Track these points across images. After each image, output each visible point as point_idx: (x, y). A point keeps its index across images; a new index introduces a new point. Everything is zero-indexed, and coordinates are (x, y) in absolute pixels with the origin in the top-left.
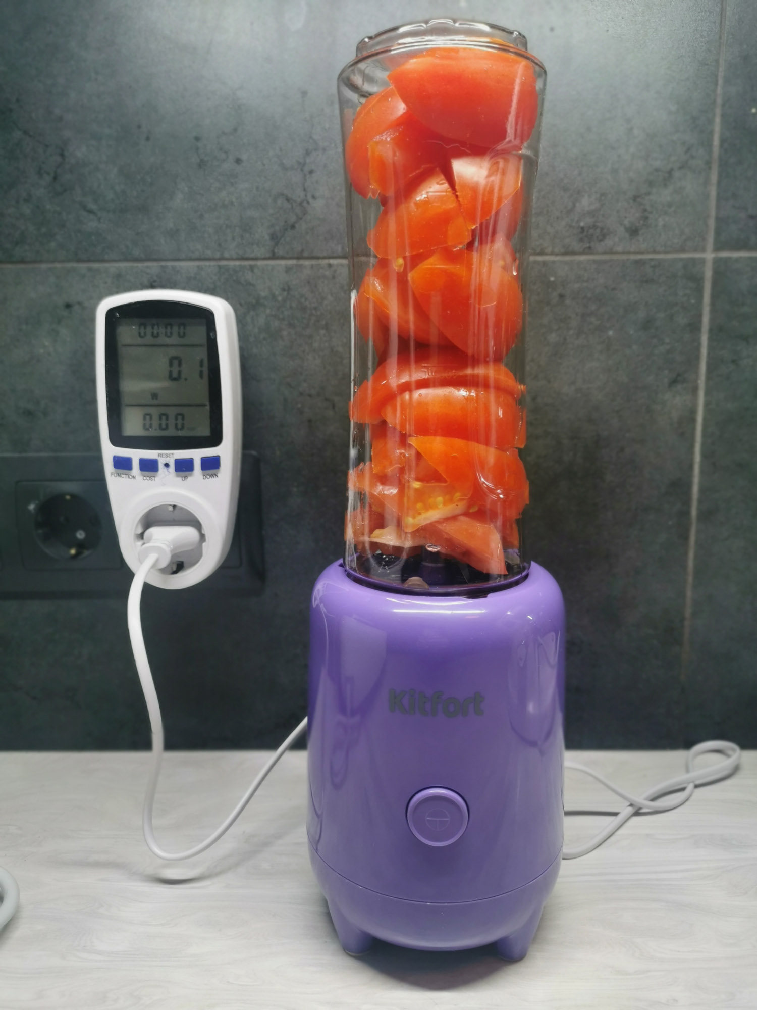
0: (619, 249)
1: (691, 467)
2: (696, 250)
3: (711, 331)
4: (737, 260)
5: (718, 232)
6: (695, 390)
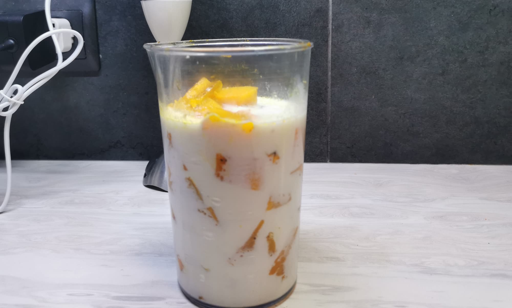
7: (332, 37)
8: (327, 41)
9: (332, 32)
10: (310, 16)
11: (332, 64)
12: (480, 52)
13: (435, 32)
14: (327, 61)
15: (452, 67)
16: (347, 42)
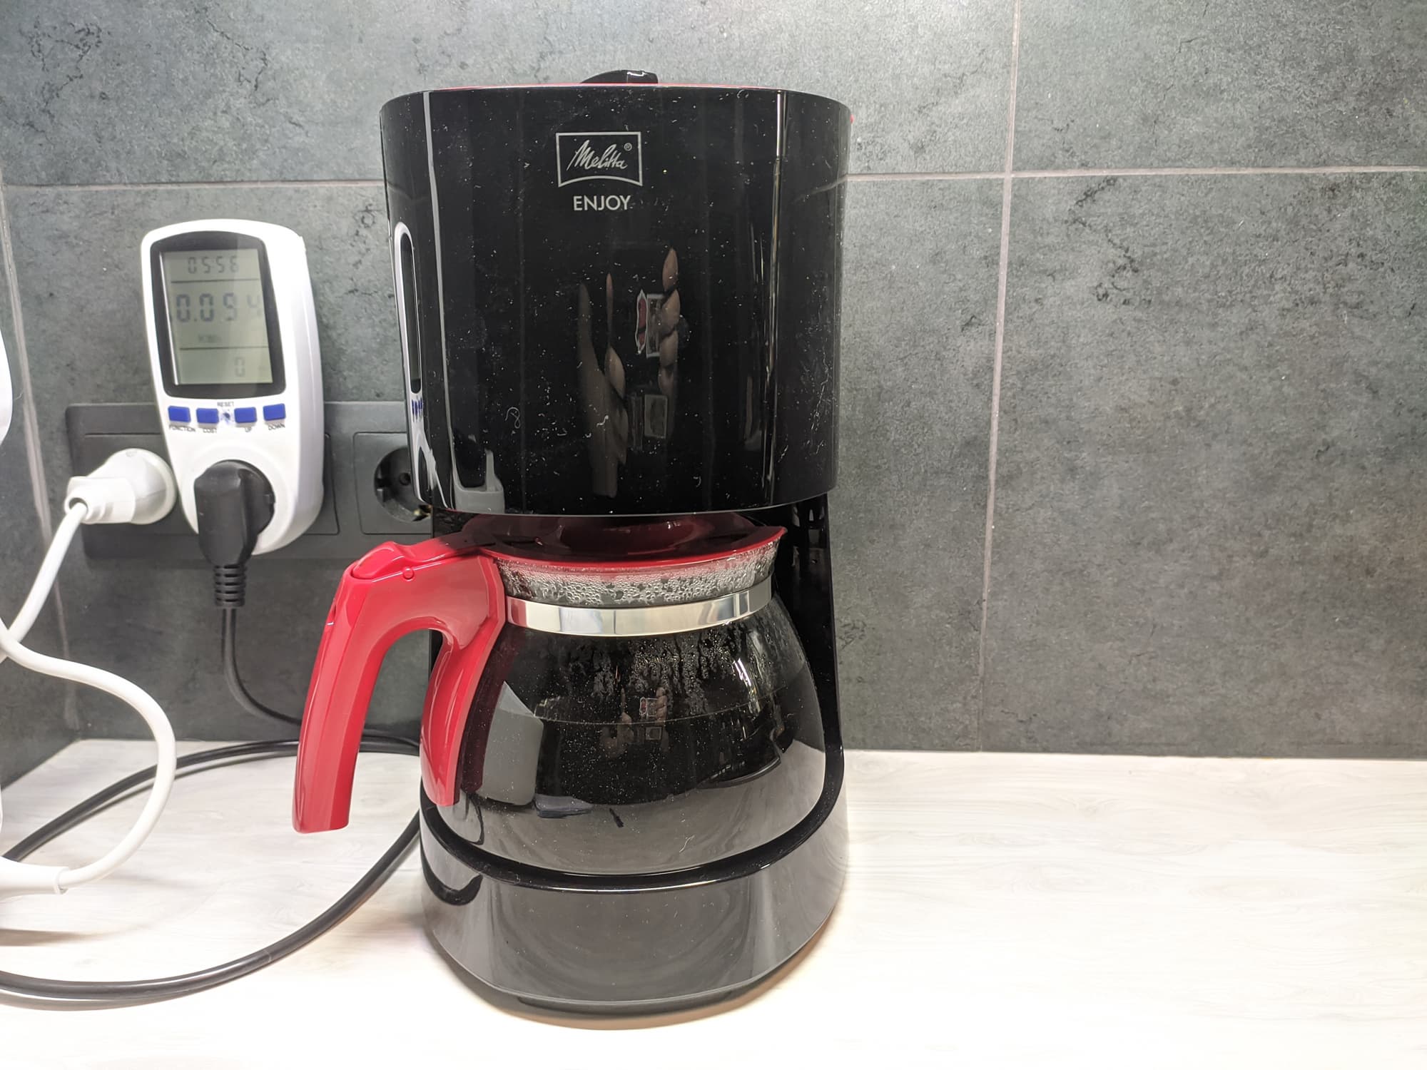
0: (903, 169)
1: (989, 423)
2: (991, 170)
3: (1010, 264)
4: (1041, 181)
5: (1018, 150)
6: (992, 334)
7: (996, 499)
8: (985, 507)
9: (996, 489)
10: (952, 453)
11: (993, 553)
12: (1294, 535)
13: (1207, 494)
14: (983, 546)
15: (1238, 565)
16: (1027, 510)
